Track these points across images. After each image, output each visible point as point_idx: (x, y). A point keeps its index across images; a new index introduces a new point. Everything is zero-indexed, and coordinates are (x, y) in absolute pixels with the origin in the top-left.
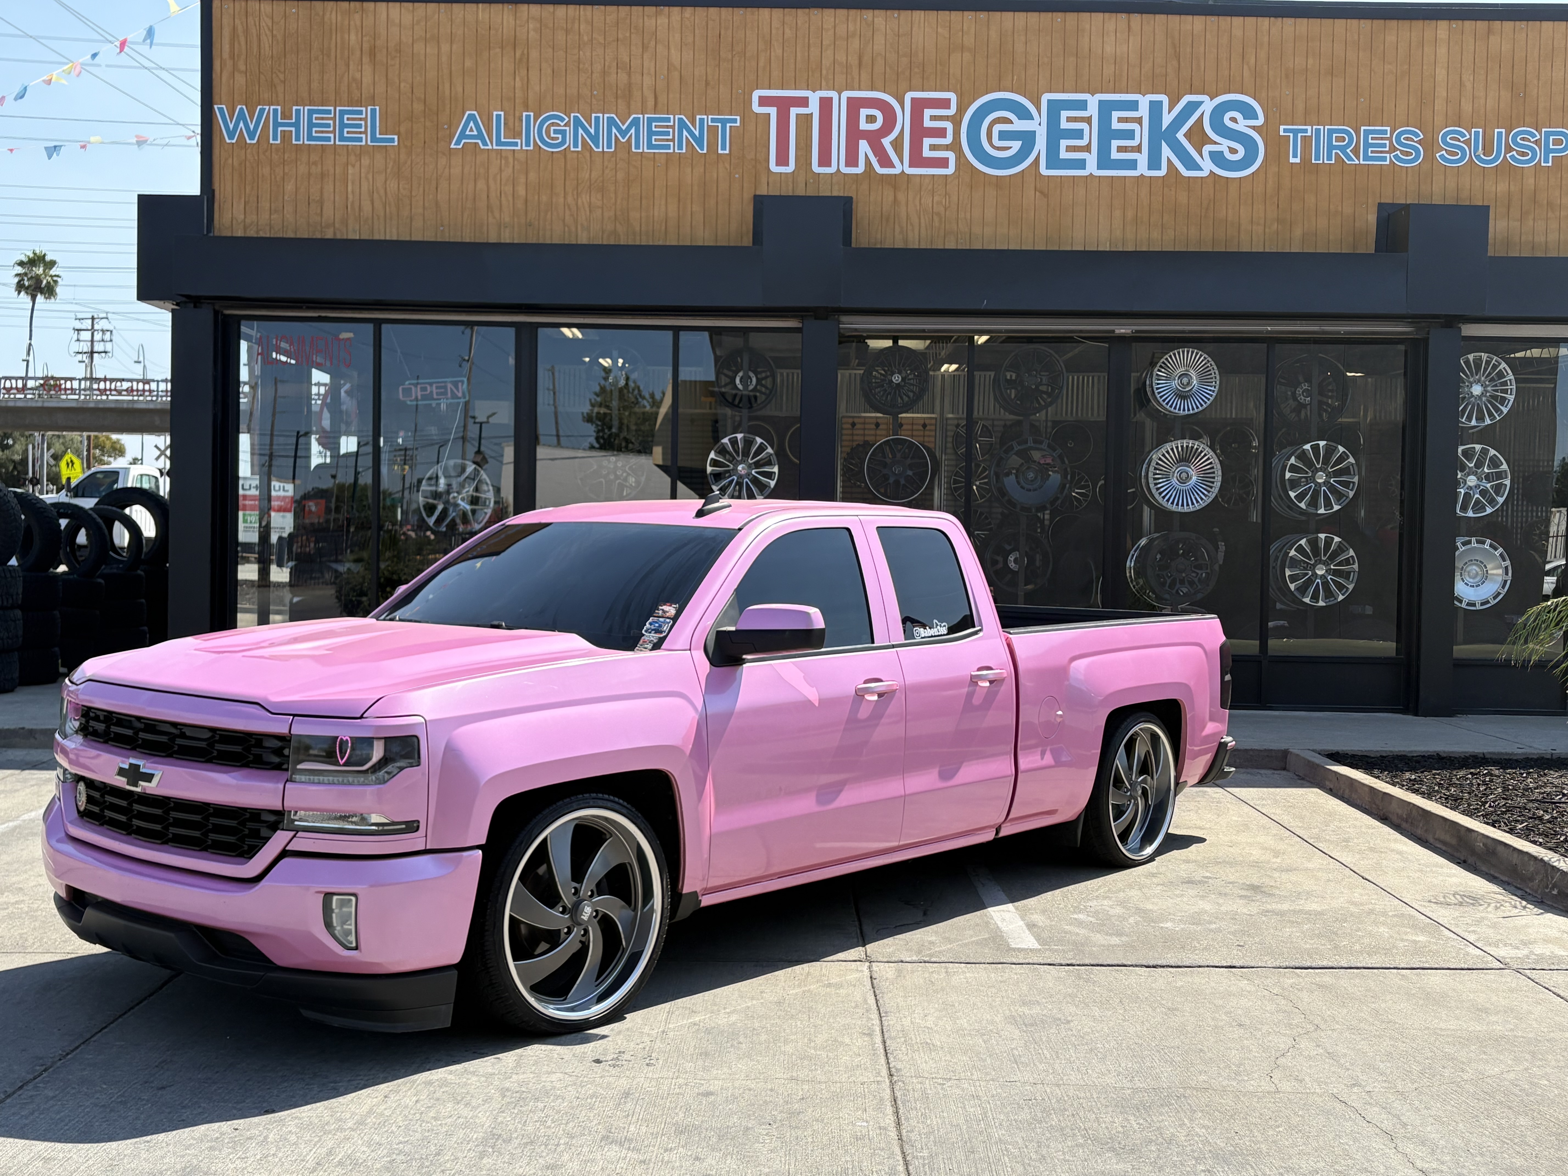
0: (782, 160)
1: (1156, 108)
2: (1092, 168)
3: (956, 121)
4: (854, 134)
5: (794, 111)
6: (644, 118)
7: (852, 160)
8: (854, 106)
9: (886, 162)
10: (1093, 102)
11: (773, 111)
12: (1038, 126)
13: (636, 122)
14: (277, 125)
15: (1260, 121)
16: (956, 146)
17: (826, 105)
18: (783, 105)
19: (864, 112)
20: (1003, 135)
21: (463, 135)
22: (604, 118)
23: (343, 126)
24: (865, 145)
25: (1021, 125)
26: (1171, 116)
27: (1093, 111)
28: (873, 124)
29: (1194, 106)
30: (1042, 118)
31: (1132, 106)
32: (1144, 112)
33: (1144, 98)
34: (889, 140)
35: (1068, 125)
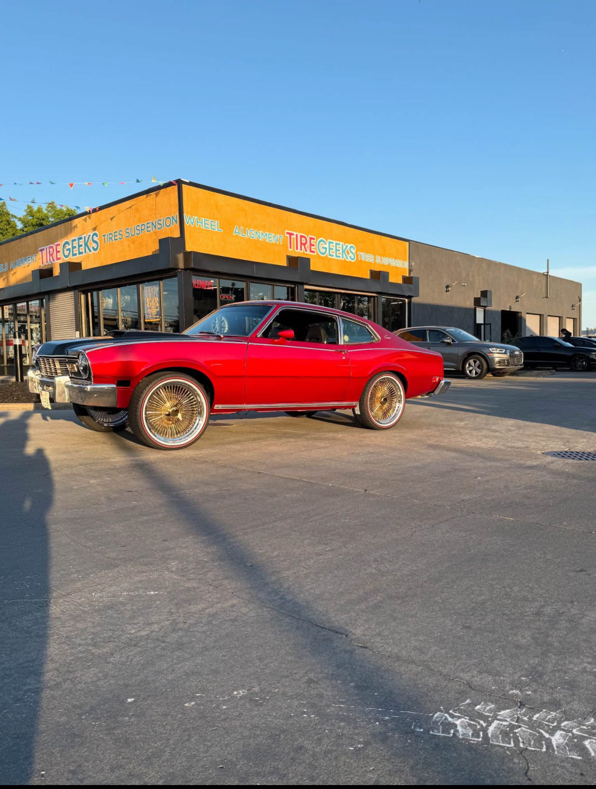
0: (290, 247)
1: (342, 245)
2: (334, 257)
3: (316, 243)
4: (301, 244)
5: (292, 236)
6: (268, 233)
7: (301, 250)
8: (301, 236)
9: (306, 251)
10: (334, 242)
11: (288, 236)
12: (327, 246)
13: (266, 234)
14: (198, 222)
15: (355, 251)
16: (316, 249)
17: (297, 235)
18: (291, 234)
19: (303, 239)
20: (323, 248)
21: (235, 232)
22: (261, 232)
23: (212, 225)
24: (303, 246)
25: (325, 246)
26: (344, 248)
27: (334, 245)
28: (304, 242)
29: (347, 246)
30: (328, 245)
31: (339, 244)
32: (341, 246)
33: (341, 243)
34: (306, 246)
35: (331, 247)
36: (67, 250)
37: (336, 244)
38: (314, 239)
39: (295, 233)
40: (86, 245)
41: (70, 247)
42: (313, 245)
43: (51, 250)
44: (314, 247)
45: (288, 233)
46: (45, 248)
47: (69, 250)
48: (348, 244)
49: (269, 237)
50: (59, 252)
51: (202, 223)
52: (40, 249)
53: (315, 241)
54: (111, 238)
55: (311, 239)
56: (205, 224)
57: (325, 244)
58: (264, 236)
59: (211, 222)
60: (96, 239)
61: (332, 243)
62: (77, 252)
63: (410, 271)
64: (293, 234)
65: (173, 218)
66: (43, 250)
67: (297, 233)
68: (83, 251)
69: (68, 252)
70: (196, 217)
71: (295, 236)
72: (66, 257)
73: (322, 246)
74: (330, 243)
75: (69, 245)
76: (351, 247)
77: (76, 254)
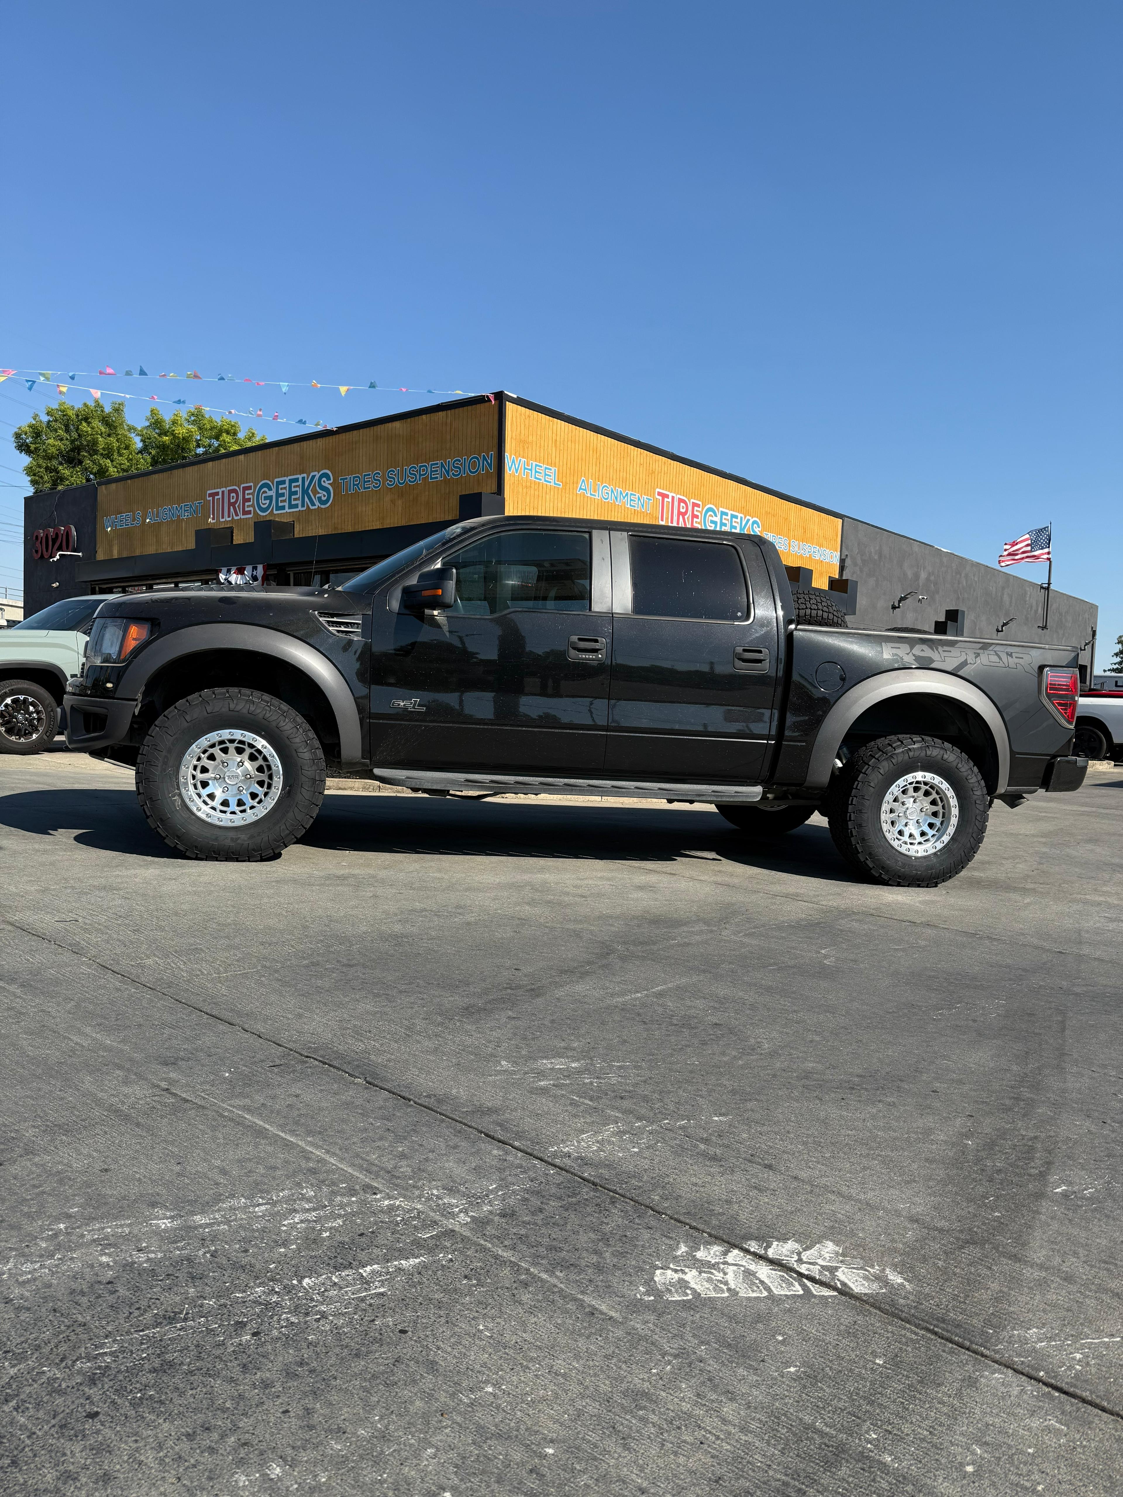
1: (741, 518)
3: (702, 513)
4: (679, 513)
5: (666, 500)
6: (630, 492)
7: (678, 522)
8: (680, 501)
9: (686, 524)
10: (730, 512)
11: (660, 498)
12: (718, 519)
13: (627, 494)
14: (525, 468)
15: (760, 529)
16: (700, 523)
17: (673, 498)
18: (664, 496)
19: (682, 504)
20: (712, 522)
21: (581, 489)
22: (619, 490)
23: (546, 475)
24: (681, 517)
25: (715, 519)
26: (744, 523)
27: (729, 517)
28: (683, 510)
29: (748, 520)
30: (719, 516)
31: (736, 517)
32: (739, 520)
33: (740, 515)
34: (686, 517)
35: (724, 521)
36: (266, 498)
37: (733, 516)
38: (698, 506)
39: (671, 495)
40: (305, 492)
41: (272, 493)
42: (697, 517)
43: (234, 494)
44: (699, 520)
45: (659, 494)
46: (220, 491)
47: (270, 498)
48: (750, 518)
49: (631, 500)
50: (249, 500)
51: (531, 470)
52: (209, 492)
53: (700, 509)
54: (357, 485)
55: (695, 505)
56: (536, 472)
57: (716, 516)
58: (624, 498)
59: (546, 468)
60: (326, 483)
61: (726, 514)
62: (286, 504)
63: (842, 568)
64: (667, 496)
65: (484, 458)
66: (217, 494)
67: (674, 495)
68: (299, 502)
69: (268, 502)
70: (523, 460)
71: (670, 500)
72: (263, 510)
73: (711, 518)
74: (723, 513)
75: (270, 489)
76: (755, 522)
77: (283, 508)
